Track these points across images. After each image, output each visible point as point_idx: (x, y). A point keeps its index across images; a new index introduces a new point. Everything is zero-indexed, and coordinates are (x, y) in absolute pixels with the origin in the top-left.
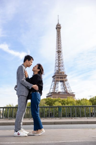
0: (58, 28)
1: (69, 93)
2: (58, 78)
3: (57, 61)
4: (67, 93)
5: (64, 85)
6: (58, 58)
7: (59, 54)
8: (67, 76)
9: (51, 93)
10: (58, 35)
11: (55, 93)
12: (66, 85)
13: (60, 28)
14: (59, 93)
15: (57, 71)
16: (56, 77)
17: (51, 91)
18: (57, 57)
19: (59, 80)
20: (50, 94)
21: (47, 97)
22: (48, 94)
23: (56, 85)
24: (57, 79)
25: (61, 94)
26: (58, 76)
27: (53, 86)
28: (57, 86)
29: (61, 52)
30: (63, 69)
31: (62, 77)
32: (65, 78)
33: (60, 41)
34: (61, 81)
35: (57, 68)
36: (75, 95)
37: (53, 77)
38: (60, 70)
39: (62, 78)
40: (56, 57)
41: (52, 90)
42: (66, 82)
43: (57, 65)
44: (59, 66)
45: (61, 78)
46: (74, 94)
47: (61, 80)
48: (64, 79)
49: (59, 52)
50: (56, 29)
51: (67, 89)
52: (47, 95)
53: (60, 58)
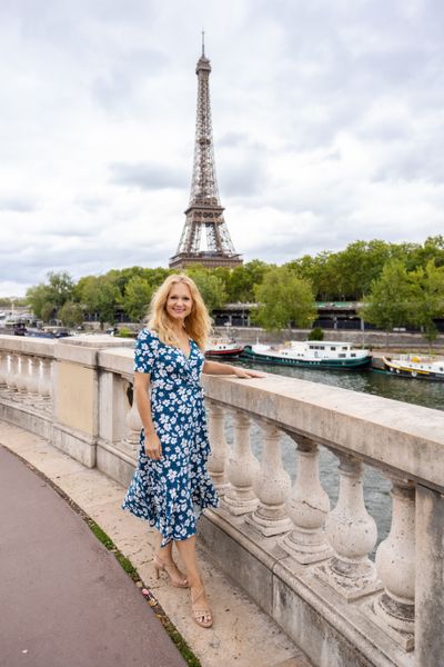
0: (203, 70)
1: (227, 257)
2: (199, 214)
3: (199, 168)
4: (220, 255)
5: (216, 235)
6: (202, 159)
7: (203, 149)
8: (223, 209)
9: (181, 255)
10: (203, 92)
11: (191, 254)
12: (221, 235)
13: (208, 71)
14: (202, 254)
15: (199, 196)
16: (192, 212)
17: (181, 251)
18: (199, 156)
19: (203, 219)
20: (178, 259)
21: (171, 265)
22: (173, 258)
23: (193, 234)
24: (198, 219)
25: (206, 257)
26: (198, 211)
27: (185, 237)
28: (196, 237)
29: (208, 142)
30: (215, 192)
31: (209, 211)
32: (218, 215)
33: (208, 111)
34: (208, 224)
35: (198, 187)
36: (242, 261)
37: (186, 213)
38: (206, 194)
39: (210, 215)
40: (195, 158)
41: (182, 246)
42: (220, 228)
43: (198, 178)
44: (203, 183)
45: (206, 215)
46: (240, 258)
47: (209, 220)
48: (215, 220)
49: (204, 143)
50: (197, 73)
51: (224, 244)
52: (171, 262)
53: (208, 161)
